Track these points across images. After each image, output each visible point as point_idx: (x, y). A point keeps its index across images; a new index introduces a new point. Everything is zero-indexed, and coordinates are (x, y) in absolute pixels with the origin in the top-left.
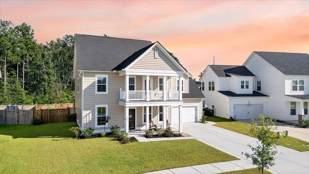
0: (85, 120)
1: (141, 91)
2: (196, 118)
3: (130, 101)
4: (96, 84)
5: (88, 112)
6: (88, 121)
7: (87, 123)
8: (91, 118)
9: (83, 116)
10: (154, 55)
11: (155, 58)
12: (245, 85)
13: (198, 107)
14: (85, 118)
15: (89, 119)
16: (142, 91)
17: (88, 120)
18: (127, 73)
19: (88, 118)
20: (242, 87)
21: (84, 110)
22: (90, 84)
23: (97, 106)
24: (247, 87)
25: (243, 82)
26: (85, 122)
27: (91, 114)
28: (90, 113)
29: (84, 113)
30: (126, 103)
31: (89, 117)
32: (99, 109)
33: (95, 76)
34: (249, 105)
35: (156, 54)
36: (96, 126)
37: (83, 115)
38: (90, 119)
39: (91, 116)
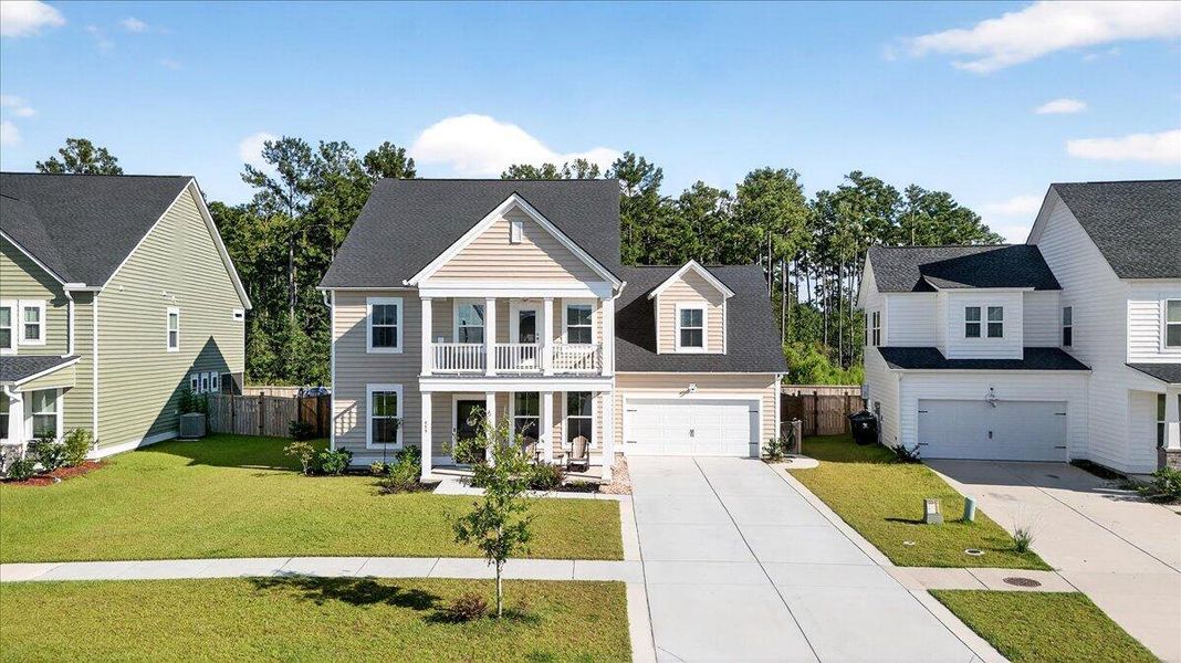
0: (339, 425)
1: (507, 345)
2: (754, 443)
3: (435, 376)
4: (370, 326)
5: (348, 404)
6: (346, 430)
7: (344, 436)
8: (354, 420)
9: (333, 415)
10: (511, 234)
11: (511, 243)
12: (984, 322)
13: (761, 404)
14: (339, 420)
15: (350, 423)
16: (511, 345)
17: (346, 425)
18: (422, 294)
19: (346, 420)
20: (973, 331)
21: (336, 398)
22: (353, 325)
23: (371, 388)
24: (996, 331)
25: (973, 313)
26: (339, 431)
27: (354, 410)
28: (353, 406)
29: (337, 407)
30: (420, 381)
31: (350, 418)
32: (379, 396)
33: (365, 303)
34: (992, 403)
35: (518, 232)
36: (370, 445)
37: (335, 411)
38: (353, 425)
39: (354, 415)
